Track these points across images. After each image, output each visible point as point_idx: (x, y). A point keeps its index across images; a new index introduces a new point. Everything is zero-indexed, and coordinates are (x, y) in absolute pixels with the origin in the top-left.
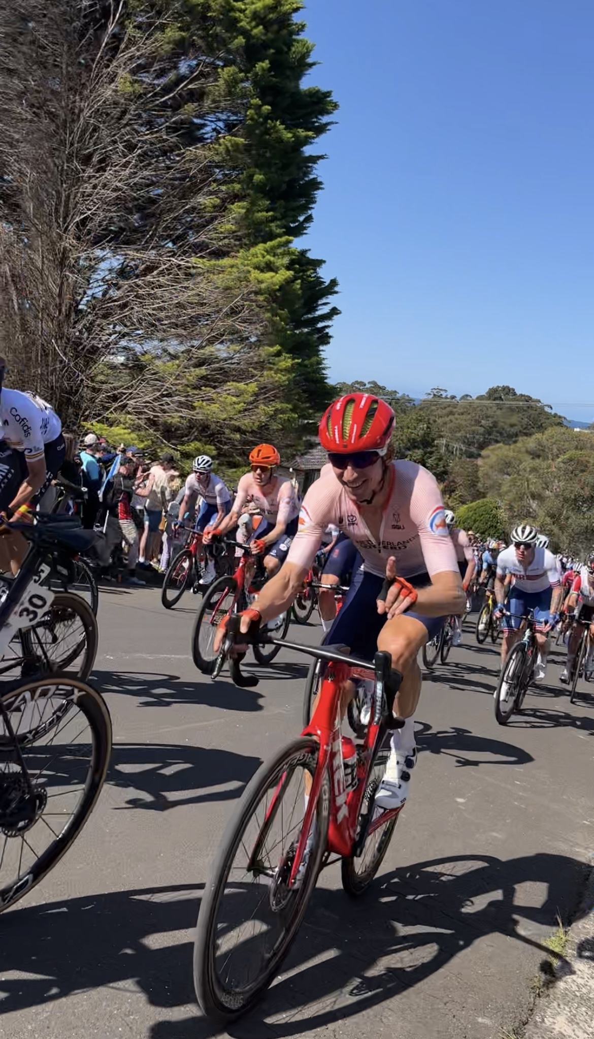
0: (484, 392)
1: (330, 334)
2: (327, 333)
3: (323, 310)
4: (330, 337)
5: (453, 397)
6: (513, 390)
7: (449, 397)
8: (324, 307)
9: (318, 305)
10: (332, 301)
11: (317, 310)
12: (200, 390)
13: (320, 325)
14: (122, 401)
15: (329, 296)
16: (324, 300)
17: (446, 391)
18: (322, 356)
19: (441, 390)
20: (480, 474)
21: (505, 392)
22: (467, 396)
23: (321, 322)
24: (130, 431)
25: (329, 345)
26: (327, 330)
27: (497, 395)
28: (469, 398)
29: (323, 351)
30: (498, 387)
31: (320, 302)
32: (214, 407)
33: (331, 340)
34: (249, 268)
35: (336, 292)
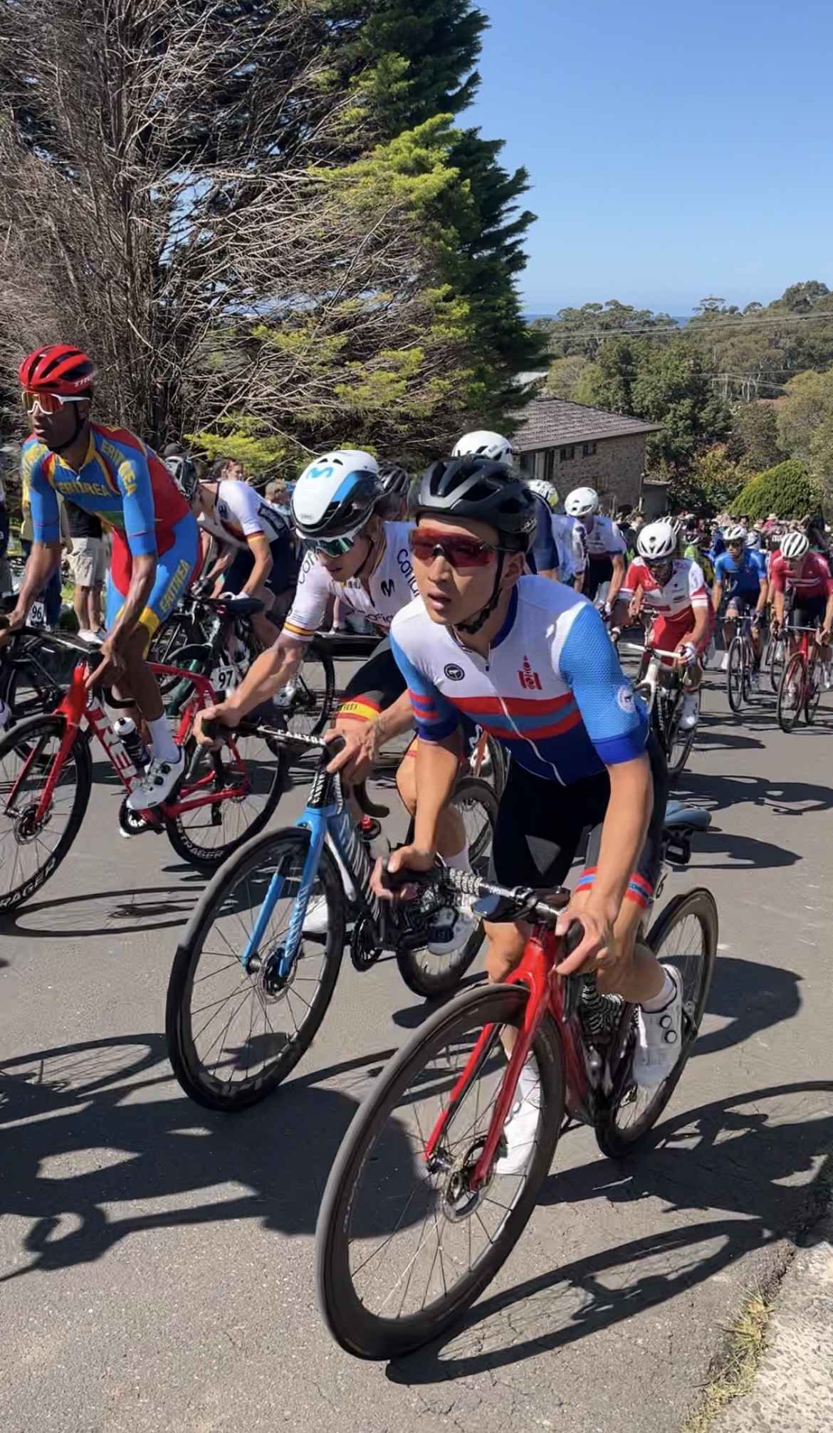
0: (779, 295)
1: (525, 253)
2: (521, 252)
3: (509, 220)
4: (526, 257)
5: (733, 310)
6: (823, 285)
7: (727, 308)
8: (511, 213)
9: (502, 213)
10: (521, 202)
11: (501, 221)
12: (343, 366)
13: (509, 241)
14: (237, 396)
15: (517, 196)
16: (510, 204)
17: (722, 300)
18: (517, 290)
19: (716, 300)
20: (779, 424)
21: (811, 291)
22: (754, 304)
23: (510, 236)
24: (252, 439)
25: (525, 271)
26: (520, 247)
27: (798, 298)
28: (756, 308)
29: (516, 280)
30: (800, 284)
31: (504, 208)
32: (364, 391)
33: (528, 262)
34: (391, 173)
35: (527, 188)
